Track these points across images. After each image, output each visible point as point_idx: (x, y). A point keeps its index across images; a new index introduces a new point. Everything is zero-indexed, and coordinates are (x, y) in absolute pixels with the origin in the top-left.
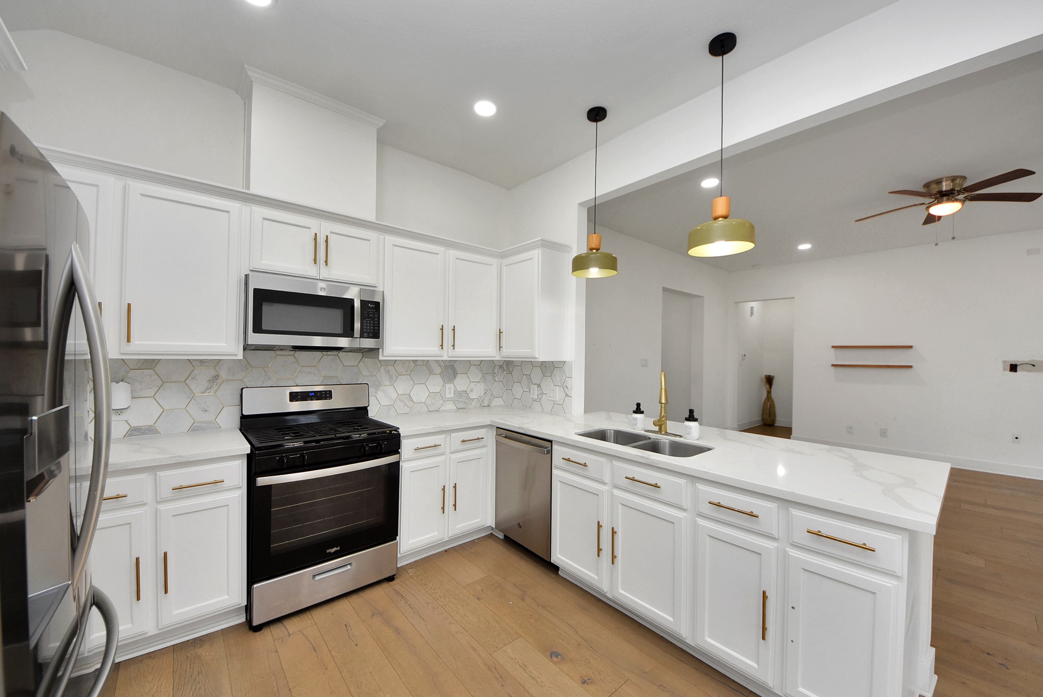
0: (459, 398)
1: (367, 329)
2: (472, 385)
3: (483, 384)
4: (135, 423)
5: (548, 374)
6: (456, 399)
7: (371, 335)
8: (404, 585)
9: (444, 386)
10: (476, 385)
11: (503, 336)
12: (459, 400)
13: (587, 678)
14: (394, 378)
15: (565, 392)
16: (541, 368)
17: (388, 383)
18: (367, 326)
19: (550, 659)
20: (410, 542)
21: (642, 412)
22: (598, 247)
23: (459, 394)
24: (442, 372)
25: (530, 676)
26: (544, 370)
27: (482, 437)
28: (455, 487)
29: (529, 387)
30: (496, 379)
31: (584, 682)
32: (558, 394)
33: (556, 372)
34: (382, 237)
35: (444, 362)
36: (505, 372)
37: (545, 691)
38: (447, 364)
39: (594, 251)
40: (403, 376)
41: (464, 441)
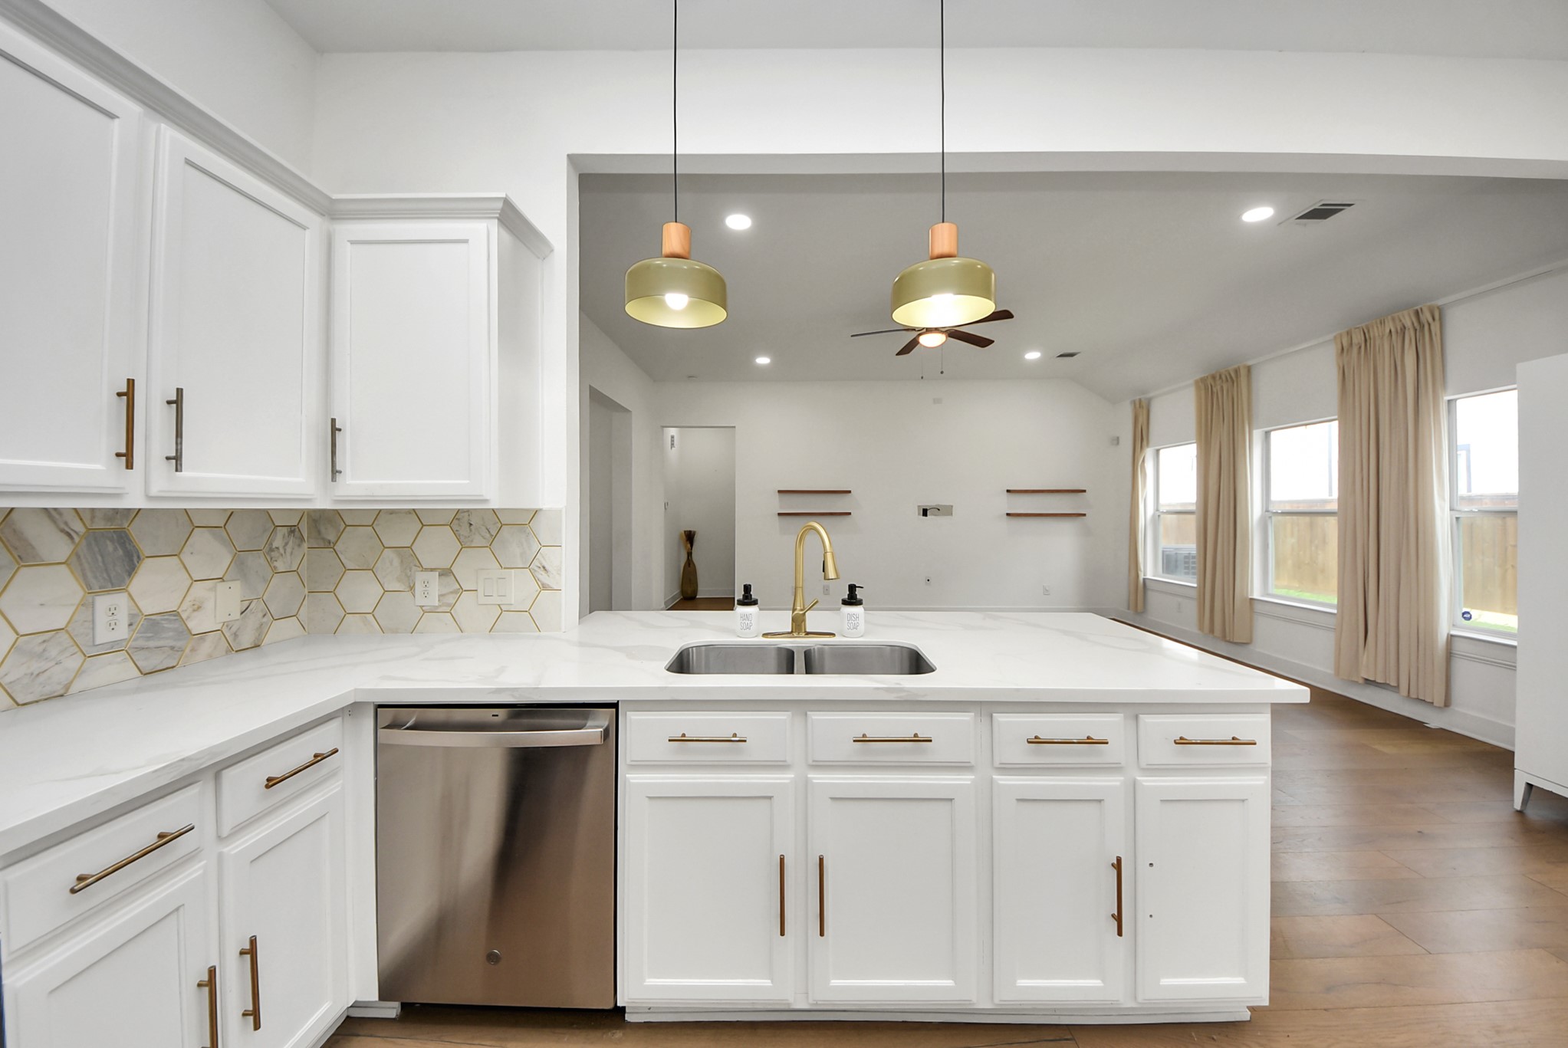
0: (149, 639)
2: (199, 589)
3: (236, 583)
5: (478, 540)
6: (141, 643)
9: (87, 605)
10: (214, 589)
11: (344, 439)
12: (151, 644)
15: (537, 580)
16: (455, 528)
21: (755, 603)
23: (151, 626)
24: (76, 554)
26: (464, 531)
28: (253, 949)
29: (407, 579)
30: (281, 566)
32: (514, 587)
33: (509, 535)
35: (87, 518)
36: (305, 545)
38: (100, 524)
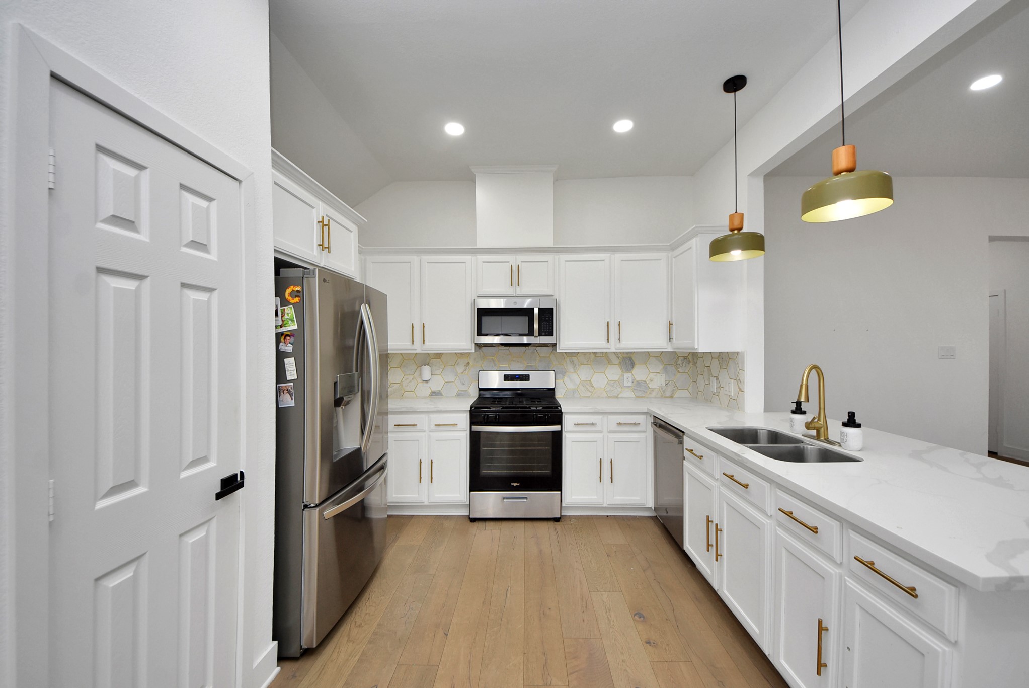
0: (638, 387)
1: (544, 329)
2: (652, 375)
3: (664, 375)
4: (434, 389)
5: (724, 366)
6: (635, 388)
7: (547, 334)
8: (563, 528)
9: (622, 375)
10: (656, 376)
11: (674, 327)
12: (638, 389)
13: (653, 642)
14: (577, 366)
15: (738, 386)
16: (719, 359)
17: (572, 371)
18: (544, 327)
19: (633, 616)
20: (573, 497)
22: (739, 227)
23: (638, 384)
24: (620, 362)
25: (608, 617)
26: (720, 362)
27: (639, 422)
28: (611, 462)
29: (709, 379)
30: (680, 370)
31: (648, 643)
32: (732, 388)
33: (731, 363)
34: (557, 257)
36: (691, 364)
37: (611, 631)
38: (625, 355)
39: (736, 232)
40: (585, 366)
41: (619, 424)
